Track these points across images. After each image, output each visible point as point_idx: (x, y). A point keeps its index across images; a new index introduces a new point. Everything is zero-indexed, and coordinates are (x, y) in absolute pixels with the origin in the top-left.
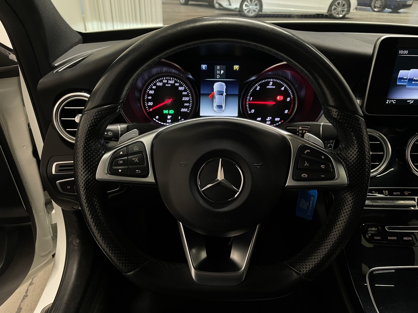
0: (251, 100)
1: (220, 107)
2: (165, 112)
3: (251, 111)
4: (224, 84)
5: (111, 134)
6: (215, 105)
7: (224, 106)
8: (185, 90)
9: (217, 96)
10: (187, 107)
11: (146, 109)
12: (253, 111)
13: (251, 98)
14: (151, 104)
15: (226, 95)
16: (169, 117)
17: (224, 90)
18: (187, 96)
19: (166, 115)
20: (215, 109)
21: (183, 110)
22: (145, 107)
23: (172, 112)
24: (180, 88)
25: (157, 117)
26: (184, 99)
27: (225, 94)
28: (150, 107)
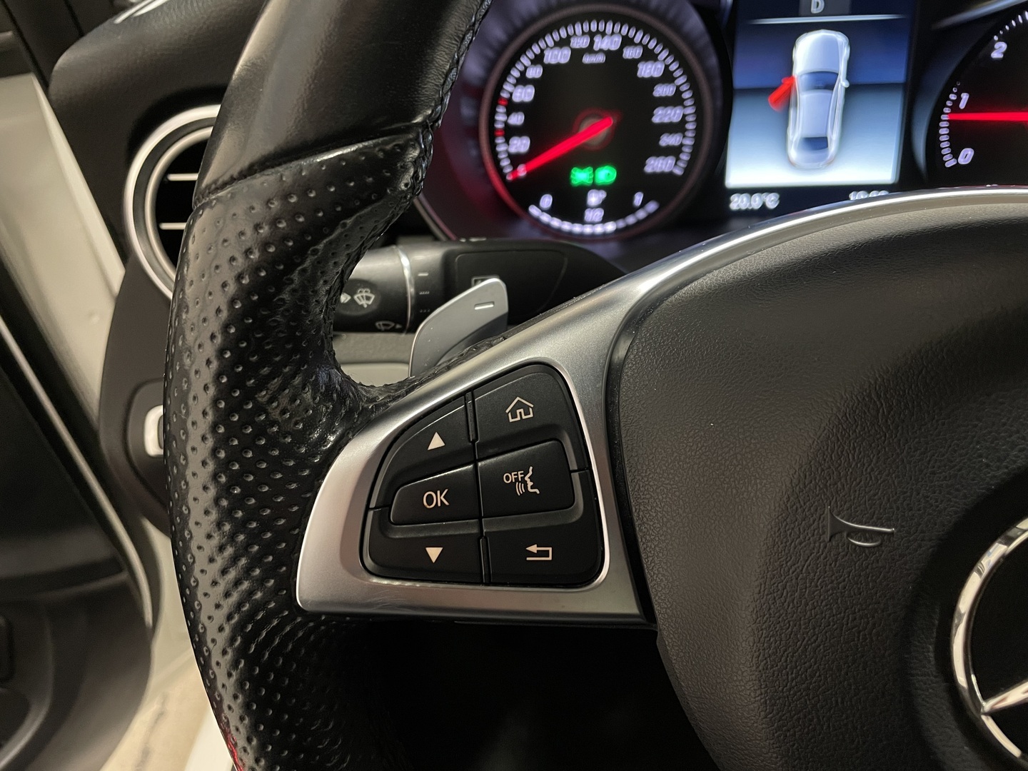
0: (962, 105)
1: (817, 143)
2: (580, 176)
3: (955, 154)
4: (840, 38)
5: (368, 298)
6: (796, 132)
7: (834, 137)
8: (667, 77)
9: (805, 99)
10: (675, 151)
11: (499, 170)
12: (966, 156)
13: (965, 97)
14: (521, 145)
15: (847, 90)
16: (594, 198)
17: (838, 66)
18: (676, 100)
19: (584, 190)
20: (793, 153)
21: (656, 165)
22: (496, 161)
23: (607, 174)
24: (647, 70)
25: (547, 201)
26: (662, 115)
27: (842, 83)
28: (516, 159)
